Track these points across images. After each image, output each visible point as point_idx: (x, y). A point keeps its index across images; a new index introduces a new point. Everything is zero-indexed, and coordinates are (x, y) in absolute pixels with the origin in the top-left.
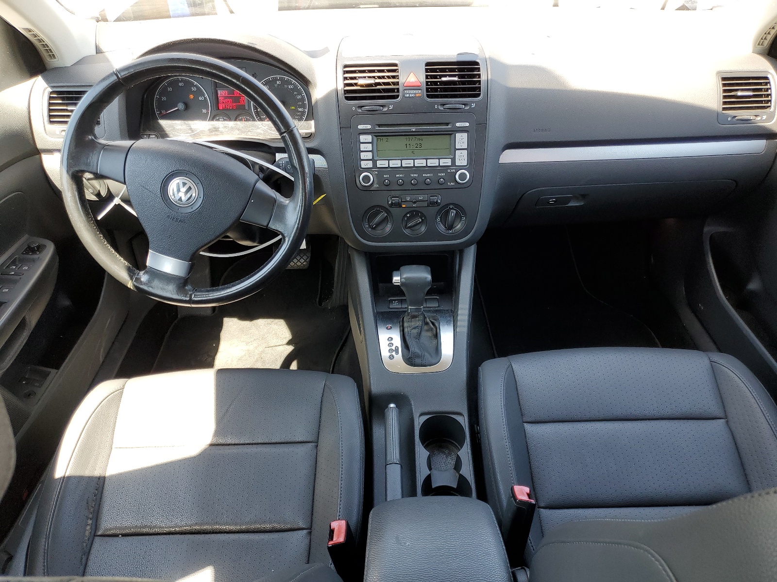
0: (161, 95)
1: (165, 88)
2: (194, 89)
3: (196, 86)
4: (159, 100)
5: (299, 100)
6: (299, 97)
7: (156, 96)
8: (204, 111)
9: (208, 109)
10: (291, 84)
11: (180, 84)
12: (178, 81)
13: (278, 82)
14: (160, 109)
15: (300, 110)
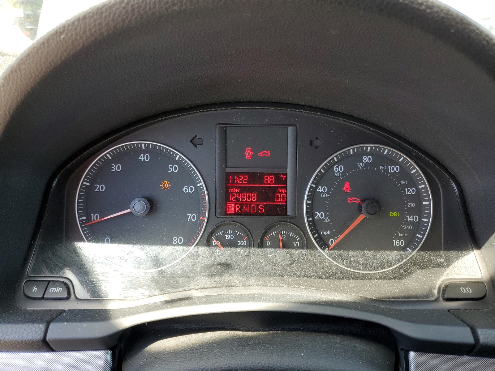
0: (94, 179)
1: (107, 163)
2: (173, 169)
3: (179, 163)
4: (89, 191)
5: (411, 198)
6: (411, 191)
7: (83, 182)
8: (192, 217)
9: (200, 213)
10: (395, 163)
11: (142, 158)
12: (138, 151)
13: (366, 159)
14: (87, 211)
15: (411, 219)
